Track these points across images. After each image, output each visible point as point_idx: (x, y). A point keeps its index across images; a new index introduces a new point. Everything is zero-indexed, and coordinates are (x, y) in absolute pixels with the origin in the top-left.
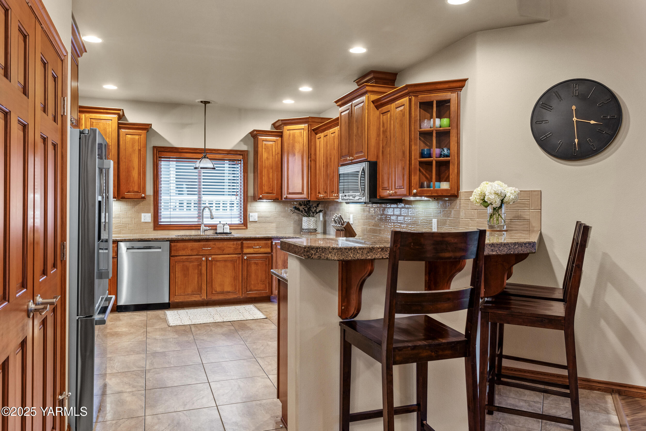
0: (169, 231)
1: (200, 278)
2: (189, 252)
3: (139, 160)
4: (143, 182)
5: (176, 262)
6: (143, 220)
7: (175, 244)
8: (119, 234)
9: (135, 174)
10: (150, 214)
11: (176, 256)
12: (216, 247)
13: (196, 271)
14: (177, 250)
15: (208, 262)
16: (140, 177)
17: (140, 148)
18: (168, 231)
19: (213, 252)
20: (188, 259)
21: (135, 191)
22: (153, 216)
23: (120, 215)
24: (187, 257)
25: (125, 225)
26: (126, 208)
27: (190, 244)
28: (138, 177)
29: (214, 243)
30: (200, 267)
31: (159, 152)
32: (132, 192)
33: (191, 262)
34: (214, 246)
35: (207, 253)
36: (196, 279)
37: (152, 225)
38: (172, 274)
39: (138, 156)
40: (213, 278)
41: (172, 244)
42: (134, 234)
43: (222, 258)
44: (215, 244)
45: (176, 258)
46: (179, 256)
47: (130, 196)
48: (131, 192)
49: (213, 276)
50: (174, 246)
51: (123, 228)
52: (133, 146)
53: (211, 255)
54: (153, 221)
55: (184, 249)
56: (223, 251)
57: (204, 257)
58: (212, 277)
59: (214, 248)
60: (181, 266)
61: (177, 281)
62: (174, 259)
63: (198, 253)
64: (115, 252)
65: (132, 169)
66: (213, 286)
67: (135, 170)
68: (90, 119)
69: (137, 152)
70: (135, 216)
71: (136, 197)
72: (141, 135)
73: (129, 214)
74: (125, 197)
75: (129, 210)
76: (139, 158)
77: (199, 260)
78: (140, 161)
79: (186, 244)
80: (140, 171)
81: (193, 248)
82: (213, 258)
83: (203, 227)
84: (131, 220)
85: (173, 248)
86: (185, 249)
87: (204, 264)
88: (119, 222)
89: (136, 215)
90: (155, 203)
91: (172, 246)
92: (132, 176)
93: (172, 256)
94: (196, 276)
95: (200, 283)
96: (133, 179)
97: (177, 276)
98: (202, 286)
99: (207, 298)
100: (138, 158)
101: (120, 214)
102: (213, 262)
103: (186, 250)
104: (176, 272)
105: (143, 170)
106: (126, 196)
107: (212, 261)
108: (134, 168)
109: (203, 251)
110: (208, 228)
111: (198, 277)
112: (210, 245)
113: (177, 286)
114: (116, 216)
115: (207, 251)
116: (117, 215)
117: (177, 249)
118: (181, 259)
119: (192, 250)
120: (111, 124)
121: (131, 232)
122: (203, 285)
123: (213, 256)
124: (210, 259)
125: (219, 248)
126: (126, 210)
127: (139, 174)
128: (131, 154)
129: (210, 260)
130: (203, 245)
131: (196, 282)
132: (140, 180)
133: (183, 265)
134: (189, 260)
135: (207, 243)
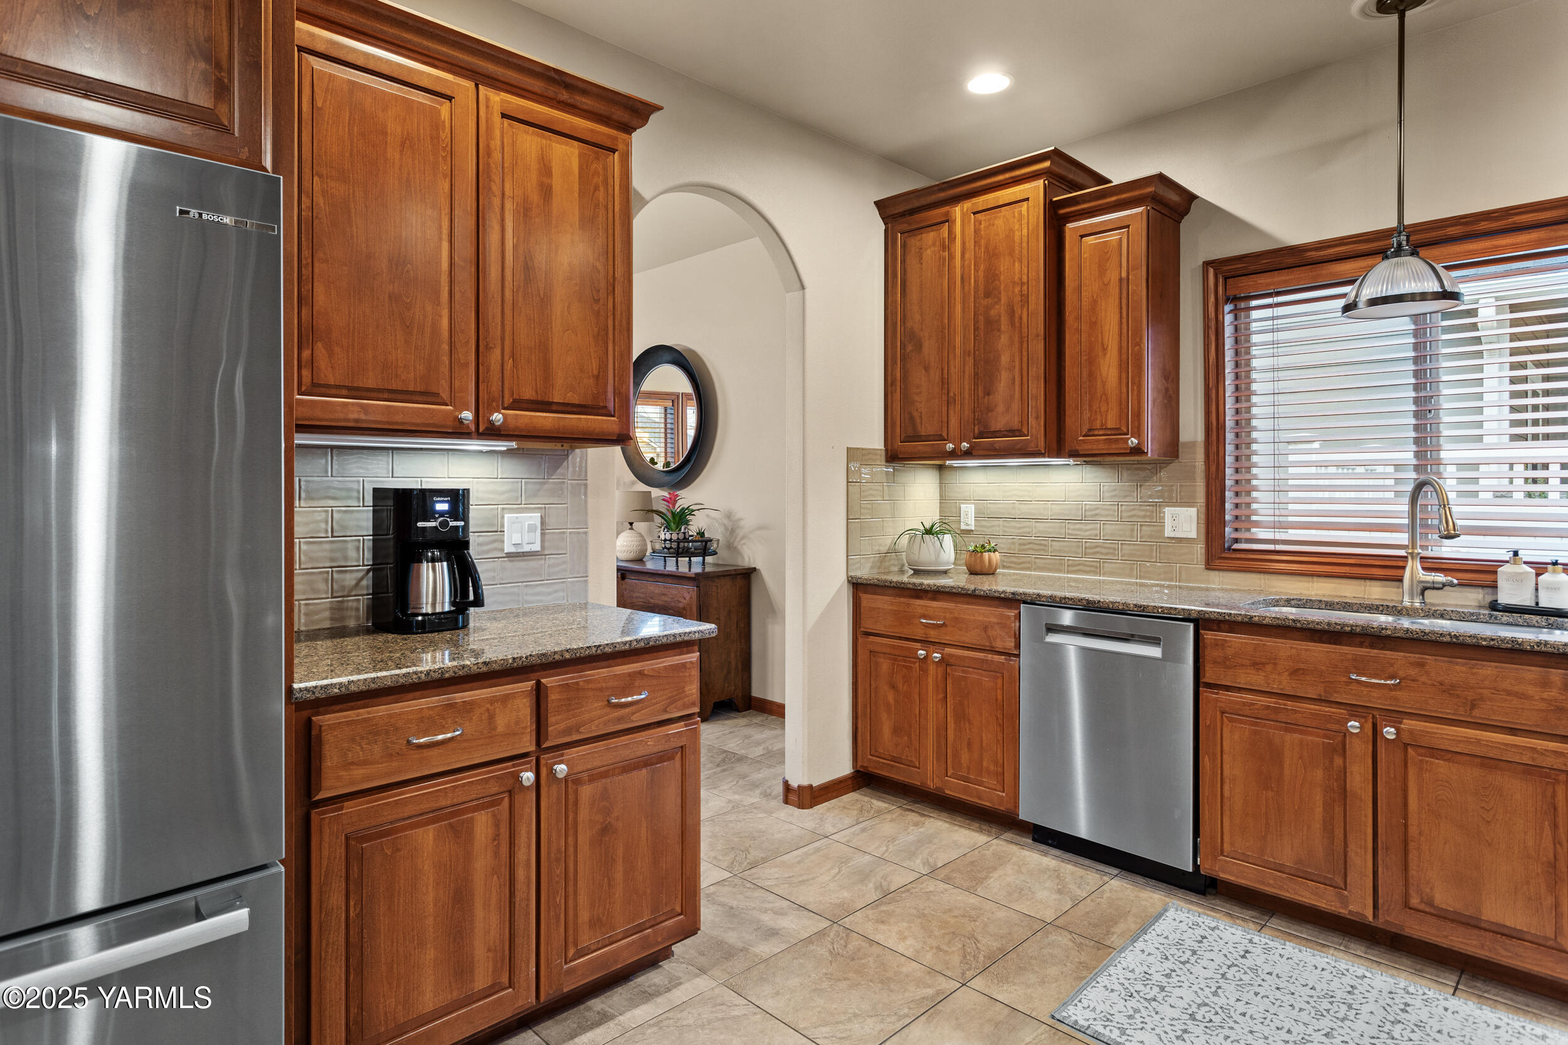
0: (1267, 576)
1: (1338, 810)
2: (1285, 684)
3: (1121, 317)
4: (1136, 393)
5: (1223, 713)
6: (1168, 533)
7: (1221, 636)
8: (1095, 573)
9: (1109, 369)
10: (1193, 511)
11: (1228, 688)
12: (1424, 679)
13: (1319, 774)
14: (1225, 663)
15: (1380, 744)
16: (1124, 376)
17: (1124, 275)
18: (1262, 576)
19: (1406, 700)
20: (1276, 710)
21: (1110, 429)
22: (1203, 516)
23: (1096, 512)
24: (1270, 701)
25: (1113, 546)
26: (1115, 490)
27: (1285, 647)
28: (1120, 378)
29: (1414, 657)
30: (1338, 761)
31: (1226, 279)
32: (1101, 432)
33: (1290, 727)
34: (1413, 672)
35: (1377, 700)
36: (1319, 810)
37: (1200, 549)
38: (1205, 761)
39: (1117, 303)
40: (1413, 830)
41: (1208, 636)
42: (1140, 578)
43: (1468, 741)
44: (1421, 665)
45: (1224, 695)
46: (1240, 690)
47: (1095, 447)
48: (1096, 432)
49: (1413, 821)
50: (1216, 644)
51: (1107, 554)
52: (1102, 270)
53: (1395, 716)
54: (1203, 537)
55: (1257, 665)
56: (1473, 706)
57: (1353, 716)
58: (1406, 826)
59: (1413, 684)
60: (1247, 733)
61: (1227, 793)
62: (1217, 700)
63: (1325, 691)
64: (1015, 637)
65: (1100, 354)
66: (1413, 872)
67: (1108, 355)
68: (974, 213)
69: (1114, 290)
70: (1144, 517)
71: (1114, 448)
72: (1128, 227)
73: (1124, 507)
74: (1077, 451)
75: (1126, 497)
76: (1121, 308)
77: (1335, 727)
78: (1124, 321)
79: (1270, 642)
80: (1124, 356)
81: (1302, 666)
82: (1411, 732)
83: (1414, 571)
84: (1132, 530)
85: (1209, 654)
86: (1264, 664)
87: (1360, 750)
88: (1096, 535)
89: (1146, 511)
90: (1213, 468)
91: (1208, 642)
92: (1099, 377)
93: (1209, 685)
94: (1318, 798)
95: (1339, 833)
96: (1104, 386)
97: (1226, 772)
98: (1351, 854)
99: (1375, 916)
100: (1117, 311)
101: (1096, 509)
102: (1410, 750)
103: (1269, 668)
104: (1225, 756)
105: (1137, 348)
106: (1081, 449)
107: (1402, 744)
108: (1105, 350)
109: (1354, 687)
110: (1440, 578)
111: (1328, 806)
112: (1392, 665)
113: (1227, 813)
114: (1088, 513)
115: (1375, 693)
116: (1091, 510)
117: (1226, 658)
118: (1244, 704)
119: (1295, 673)
120: (1026, 214)
121: (1132, 569)
122: (1352, 847)
123: (1408, 724)
124: (1389, 732)
125: (1448, 690)
126: (1115, 496)
127: (1123, 366)
128: (1095, 302)
129: (1392, 737)
130: (1355, 660)
131: (1317, 826)
132: (1124, 390)
133: (1255, 732)
134: (1282, 717)
135: (1375, 652)
